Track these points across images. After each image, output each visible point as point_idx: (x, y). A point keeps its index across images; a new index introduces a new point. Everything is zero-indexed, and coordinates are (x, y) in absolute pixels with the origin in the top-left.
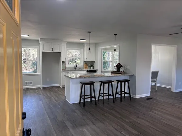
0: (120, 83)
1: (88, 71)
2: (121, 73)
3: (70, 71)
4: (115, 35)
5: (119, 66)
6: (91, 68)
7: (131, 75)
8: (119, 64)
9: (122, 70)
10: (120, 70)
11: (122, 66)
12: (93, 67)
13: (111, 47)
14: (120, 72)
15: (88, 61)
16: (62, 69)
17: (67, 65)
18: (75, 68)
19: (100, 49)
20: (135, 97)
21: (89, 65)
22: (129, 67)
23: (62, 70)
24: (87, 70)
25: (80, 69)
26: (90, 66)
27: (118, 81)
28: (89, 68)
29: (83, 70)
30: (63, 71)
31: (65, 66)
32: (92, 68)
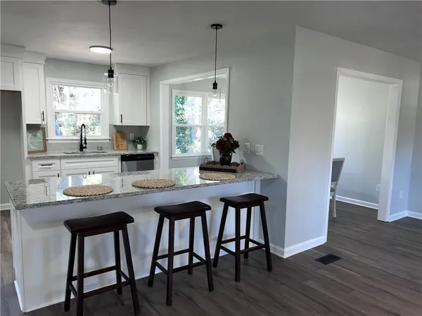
0: (232, 211)
1: (124, 158)
2: (234, 171)
3: (60, 158)
4: (217, 26)
5: (226, 145)
6: (136, 148)
7: (271, 177)
8: (228, 135)
9: (236, 157)
10: (231, 157)
11: (236, 145)
12: (145, 144)
13: (198, 78)
14: (232, 167)
15: (125, 123)
16: (29, 153)
17: (51, 135)
18: (82, 148)
19: (164, 86)
20: (283, 253)
21: (132, 136)
22: (260, 149)
23: (26, 155)
24: (123, 152)
25: (100, 151)
26: (134, 142)
27: (227, 202)
28: (131, 146)
29: (109, 155)
30: (32, 159)
31: (45, 140)
32: (140, 146)
